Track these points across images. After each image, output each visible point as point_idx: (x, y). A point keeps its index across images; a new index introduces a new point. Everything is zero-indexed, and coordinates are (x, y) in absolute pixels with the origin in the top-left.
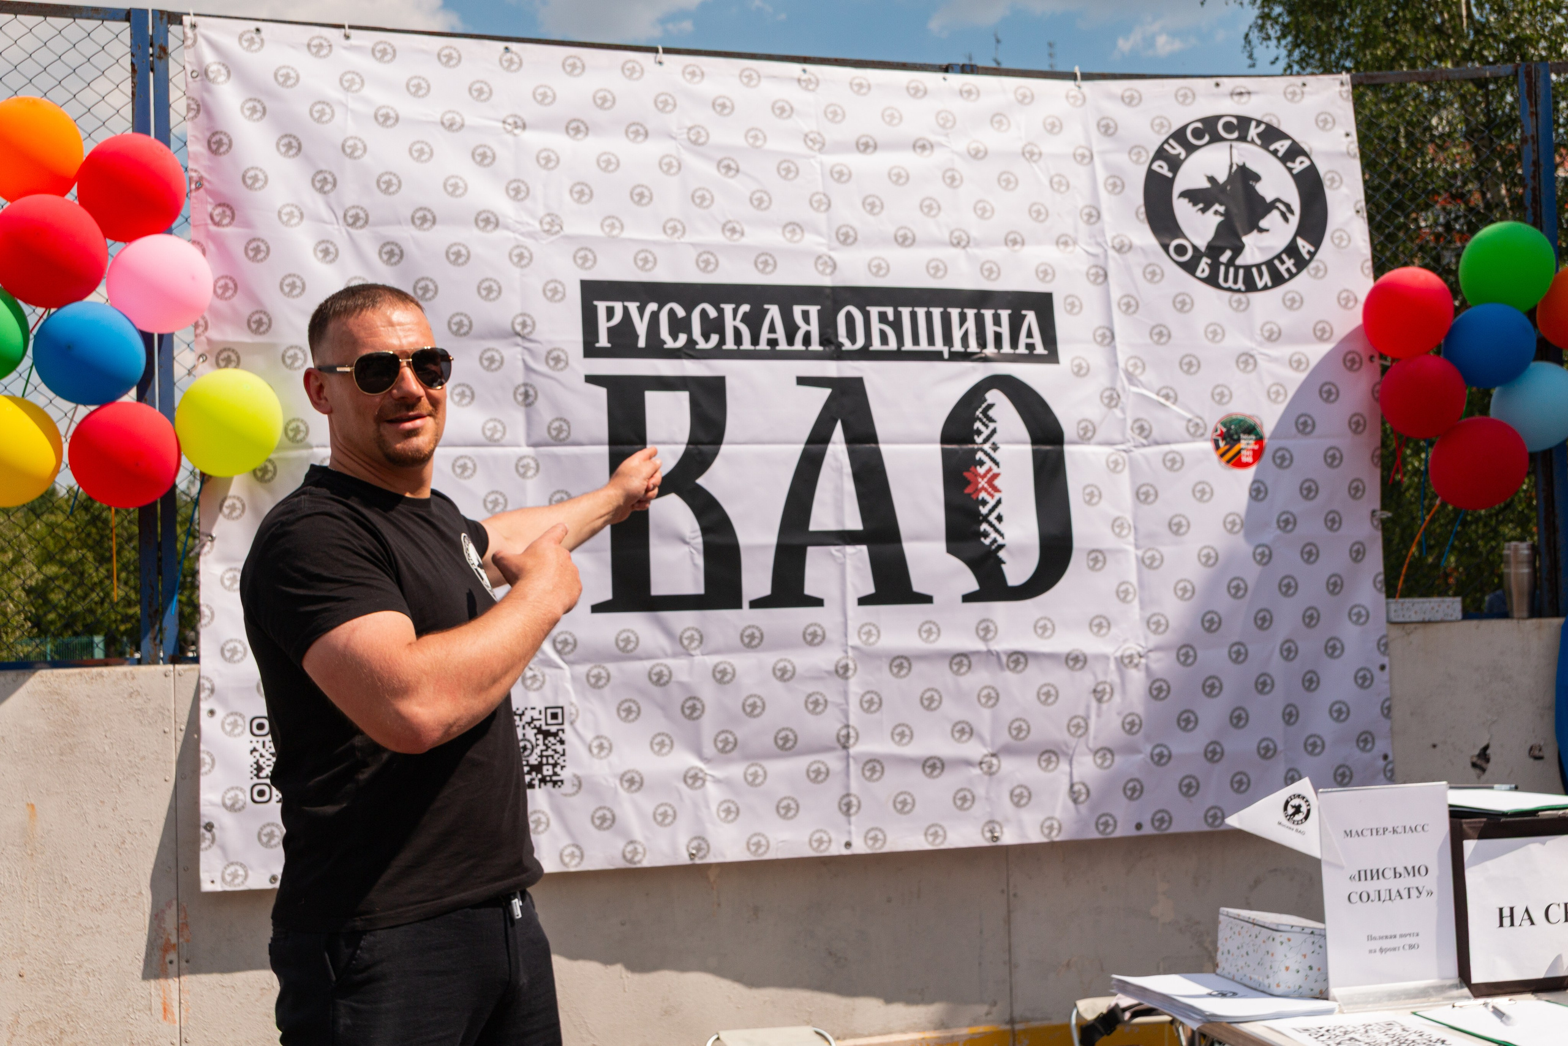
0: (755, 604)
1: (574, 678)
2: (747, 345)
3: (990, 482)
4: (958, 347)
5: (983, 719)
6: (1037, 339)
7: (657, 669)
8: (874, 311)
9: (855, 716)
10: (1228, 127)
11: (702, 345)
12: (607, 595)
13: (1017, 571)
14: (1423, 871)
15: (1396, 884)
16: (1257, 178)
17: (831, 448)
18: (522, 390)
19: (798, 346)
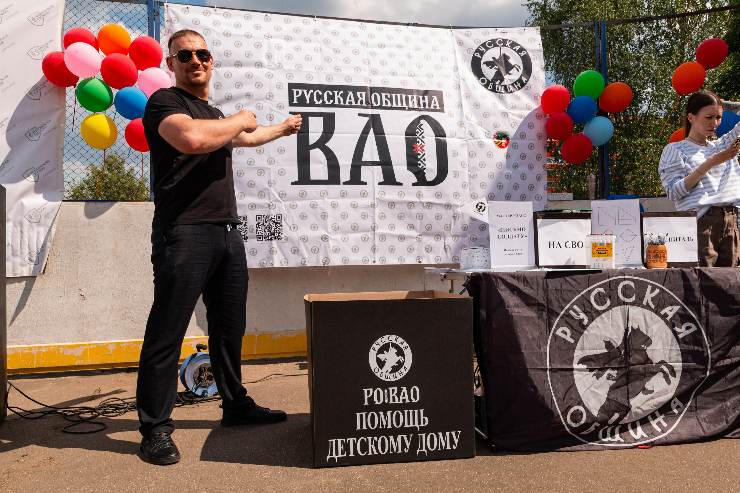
0: (345, 183)
1: (285, 206)
2: (342, 103)
3: (421, 148)
4: (411, 106)
5: (417, 223)
6: (437, 105)
7: (313, 203)
8: (383, 95)
9: (377, 220)
10: (499, 42)
11: (327, 103)
12: (297, 179)
13: (430, 176)
14: (524, 229)
15: (514, 233)
16: (509, 58)
17: (369, 135)
18: (269, 116)
19: (359, 104)
